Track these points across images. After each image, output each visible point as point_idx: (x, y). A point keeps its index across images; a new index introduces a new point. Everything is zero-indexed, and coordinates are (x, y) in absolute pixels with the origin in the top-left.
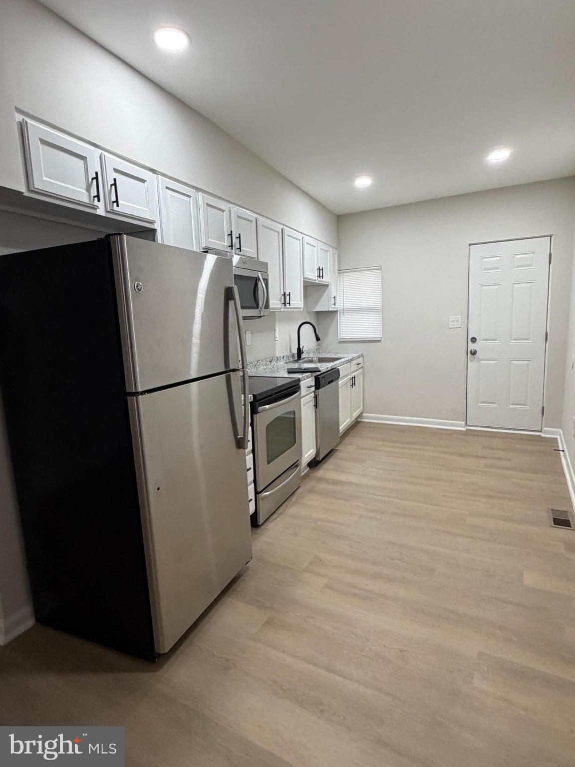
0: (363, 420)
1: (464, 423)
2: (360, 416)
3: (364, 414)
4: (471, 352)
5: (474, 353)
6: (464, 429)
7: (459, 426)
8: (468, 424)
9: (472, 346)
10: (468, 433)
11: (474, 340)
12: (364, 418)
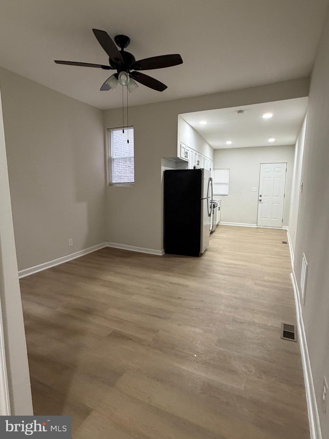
0: (220, 224)
1: (256, 225)
2: (219, 223)
3: (220, 222)
4: (260, 200)
5: (261, 200)
6: (256, 227)
7: (255, 226)
8: (258, 225)
9: (260, 198)
10: (257, 228)
11: (261, 196)
12: (220, 223)
